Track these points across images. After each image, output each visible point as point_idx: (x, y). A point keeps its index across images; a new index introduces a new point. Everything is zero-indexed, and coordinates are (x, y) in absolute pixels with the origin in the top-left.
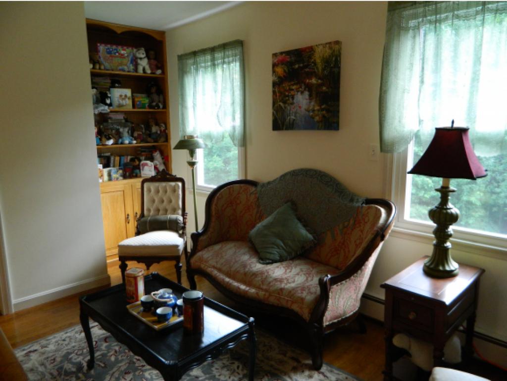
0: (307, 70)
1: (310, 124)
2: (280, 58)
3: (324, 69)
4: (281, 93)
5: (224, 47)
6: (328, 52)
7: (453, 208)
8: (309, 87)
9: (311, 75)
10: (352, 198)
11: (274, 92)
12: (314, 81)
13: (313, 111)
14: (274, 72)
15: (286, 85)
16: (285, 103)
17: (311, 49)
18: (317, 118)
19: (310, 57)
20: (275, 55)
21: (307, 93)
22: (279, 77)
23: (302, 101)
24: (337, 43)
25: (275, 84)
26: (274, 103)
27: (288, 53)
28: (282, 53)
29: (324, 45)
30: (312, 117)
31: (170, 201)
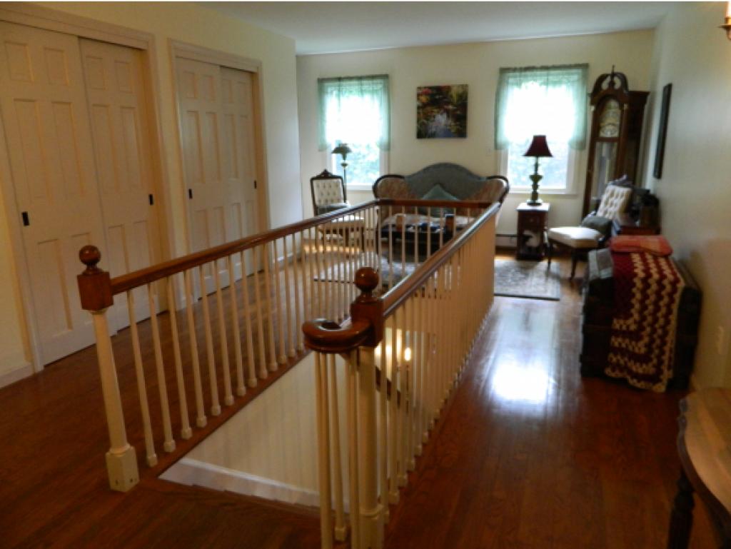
0: (446, 100)
1: (447, 134)
2: (424, 90)
3: (458, 101)
4: (424, 114)
5: (372, 77)
6: (461, 91)
7: (540, 172)
8: (447, 111)
9: (448, 103)
10: (479, 178)
11: (418, 113)
12: (451, 107)
13: (450, 126)
14: (418, 99)
15: (429, 109)
16: (428, 120)
17: (448, 88)
18: (453, 131)
19: (448, 92)
20: (419, 88)
21: (445, 115)
22: (423, 103)
23: (441, 120)
24: (467, 86)
25: (419, 108)
26: (418, 120)
27: (430, 88)
28: (425, 88)
29: (459, 86)
30: (449, 130)
31: (334, 194)
